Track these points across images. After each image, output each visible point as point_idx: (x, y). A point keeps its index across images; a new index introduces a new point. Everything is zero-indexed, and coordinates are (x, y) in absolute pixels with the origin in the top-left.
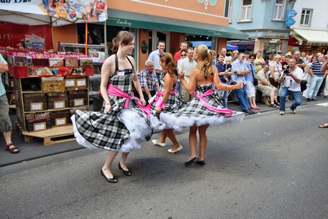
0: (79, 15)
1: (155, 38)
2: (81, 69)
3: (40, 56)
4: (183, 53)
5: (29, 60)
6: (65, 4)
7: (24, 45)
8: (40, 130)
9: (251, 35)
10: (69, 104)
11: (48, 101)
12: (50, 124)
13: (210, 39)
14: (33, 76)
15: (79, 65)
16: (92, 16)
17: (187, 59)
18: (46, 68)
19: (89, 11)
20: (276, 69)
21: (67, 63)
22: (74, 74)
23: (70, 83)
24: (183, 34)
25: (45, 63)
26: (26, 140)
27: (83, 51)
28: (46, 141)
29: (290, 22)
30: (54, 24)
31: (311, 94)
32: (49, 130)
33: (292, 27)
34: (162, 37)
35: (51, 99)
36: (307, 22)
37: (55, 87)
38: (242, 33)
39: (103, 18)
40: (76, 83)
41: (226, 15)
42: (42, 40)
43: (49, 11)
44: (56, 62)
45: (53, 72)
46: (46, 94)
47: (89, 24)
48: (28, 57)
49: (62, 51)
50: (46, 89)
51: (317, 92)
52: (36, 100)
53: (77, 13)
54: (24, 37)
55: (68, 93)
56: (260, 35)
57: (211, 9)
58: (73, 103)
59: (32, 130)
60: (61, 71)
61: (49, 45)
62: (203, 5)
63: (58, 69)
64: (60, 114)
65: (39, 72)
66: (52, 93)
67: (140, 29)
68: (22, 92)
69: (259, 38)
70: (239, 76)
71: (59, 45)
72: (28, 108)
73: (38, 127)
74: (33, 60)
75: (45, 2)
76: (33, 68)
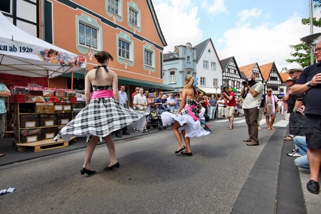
2: (67, 98)
3: (36, 89)
5: (27, 91)
6: (57, 56)
8: (32, 141)
10: (58, 123)
11: (40, 120)
12: (41, 137)
14: (29, 102)
15: (66, 96)
16: (76, 65)
17: (139, 94)
18: (41, 97)
19: (74, 61)
21: (57, 94)
22: (62, 101)
23: (58, 108)
25: (40, 93)
26: (19, 149)
28: (36, 148)
30: (50, 77)
32: (39, 142)
33: (197, 86)
35: (43, 120)
36: (203, 84)
37: (47, 110)
39: (84, 66)
40: (63, 108)
41: (161, 78)
43: (45, 59)
44: (48, 93)
45: (45, 99)
46: (39, 115)
48: (26, 89)
50: (39, 111)
52: (31, 120)
53: (65, 62)
55: (57, 115)
57: (152, 74)
58: (60, 122)
59: (26, 142)
60: (52, 99)
62: (148, 72)
63: (49, 98)
64: (50, 130)
65: (34, 99)
66: (44, 114)
68: (19, 114)
70: (171, 105)
72: (23, 126)
73: (30, 139)
74: (30, 91)
75: (42, 54)
76: (30, 96)
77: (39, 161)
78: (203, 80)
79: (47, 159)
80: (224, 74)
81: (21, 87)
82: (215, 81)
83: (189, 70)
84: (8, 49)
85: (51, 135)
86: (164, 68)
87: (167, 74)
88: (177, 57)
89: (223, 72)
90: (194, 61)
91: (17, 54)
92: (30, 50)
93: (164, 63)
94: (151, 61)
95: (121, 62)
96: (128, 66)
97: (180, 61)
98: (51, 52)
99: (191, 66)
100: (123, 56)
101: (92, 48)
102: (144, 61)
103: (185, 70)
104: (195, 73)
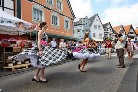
3: (13, 41)
5: (9, 41)
6: (23, 25)
8: (11, 66)
12: (15, 64)
14: (10, 47)
15: (27, 44)
16: (32, 29)
17: (62, 42)
18: (15, 44)
19: (31, 27)
21: (23, 43)
22: (25, 46)
26: (5, 70)
28: (13, 69)
29: (90, 36)
30: (20, 35)
32: (14, 66)
33: (91, 38)
37: (18, 51)
39: (36, 29)
41: (73, 34)
43: (17, 26)
45: (17, 46)
48: (9, 40)
50: (14, 51)
52: (10, 56)
53: (27, 27)
57: (69, 32)
59: (8, 66)
62: (66, 31)
63: (19, 45)
65: (12, 45)
66: (16, 53)
68: (5, 53)
70: (78, 47)
72: (7, 58)
73: (10, 65)
75: (16, 24)
76: (10, 44)
77: (14, 75)
78: (94, 34)
79: (18, 75)
81: (6, 40)
82: (100, 35)
83: (87, 30)
84: (0, 22)
85: (20, 63)
86: (75, 29)
87: (76, 32)
88: (81, 23)
89: (104, 30)
90: (89, 25)
91: (4, 24)
92: (11, 22)
93: (74, 27)
94: (68, 26)
95: (53, 27)
96: (57, 29)
97: (82, 26)
98: (20, 23)
99: (88, 28)
100: (54, 24)
101: (39, 21)
102: (65, 26)
103: (85, 30)
104: (90, 31)
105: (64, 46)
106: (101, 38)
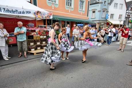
0: (44, 17)
1: (66, 23)
2: (45, 33)
3: (33, 29)
4: (75, 28)
6: (40, 14)
7: (28, 26)
9: (95, 22)
10: (41, 43)
11: (35, 42)
12: (36, 49)
13: (83, 23)
14: (31, 35)
16: (48, 17)
17: (76, 29)
18: (35, 33)
19: (47, 16)
20: (103, 32)
21: (41, 31)
22: (43, 34)
23: (42, 37)
24: (74, 22)
25: (34, 31)
26: (29, 54)
27: (45, 27)
28: (35, 54)
29: (107, 18)
30: (37, 20)
31: (114, 40)
32: (35, 51)
33: (108, 19)
34: (68, 23)
35: (36, 42)
36: (112, 18)
37: (37, 38)
38: (92, 21)
39: (51, 18)
40: (43, 37)
42: (33, 24)
43: (36, 16)
44: (37, 31)
45: (37, 34)
46: (35, 40)
47: (47, 19)
48: (30, 29)
49: (39, 27)
50: (35, 39)
51: (116, 39)
52: (32, 42)
53: (44, 16)
54: (28, 24)
55: (41, 40)
56: (98, 22)
57: (83, 14)
58: (42, 43)
59: (31, 51)
60: (39, 34)
61: (35, 26)
62: (81, 13)
64: (39, 46)
65: (33, 34)
67: (62, 21)
68: (28, 40)
69: (98, 23)
71: (38, 26)
72: (29, 44)
73: (32, 50)
74: (31, 30)
75: (35, 13)
76: (31, 32)
78: (112, 15)
80: (127, 12)
82: (120, 16)
83: (104, 10)
84: (22, 13)
85: (39, 48)
88: (98, 2)
89: (127, 10)
90: (108, 4)
91: (25, 15)
92: (30, 12)
93: (90, 6)
94: (83, 7)
95: (67, 9)
96: (71, 11)
97: (100, 5)
98: (38, 12)
100: (68, 6)
101: (53, 2)
102: (79, 7)
103: (102, 10)
104: (107, 12)
105: (77, 34)
106: (120, 21)
